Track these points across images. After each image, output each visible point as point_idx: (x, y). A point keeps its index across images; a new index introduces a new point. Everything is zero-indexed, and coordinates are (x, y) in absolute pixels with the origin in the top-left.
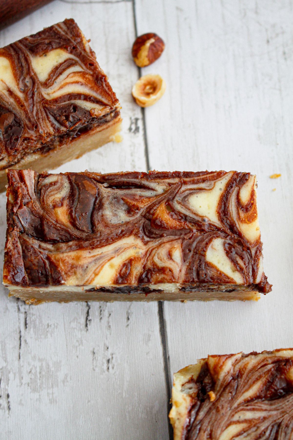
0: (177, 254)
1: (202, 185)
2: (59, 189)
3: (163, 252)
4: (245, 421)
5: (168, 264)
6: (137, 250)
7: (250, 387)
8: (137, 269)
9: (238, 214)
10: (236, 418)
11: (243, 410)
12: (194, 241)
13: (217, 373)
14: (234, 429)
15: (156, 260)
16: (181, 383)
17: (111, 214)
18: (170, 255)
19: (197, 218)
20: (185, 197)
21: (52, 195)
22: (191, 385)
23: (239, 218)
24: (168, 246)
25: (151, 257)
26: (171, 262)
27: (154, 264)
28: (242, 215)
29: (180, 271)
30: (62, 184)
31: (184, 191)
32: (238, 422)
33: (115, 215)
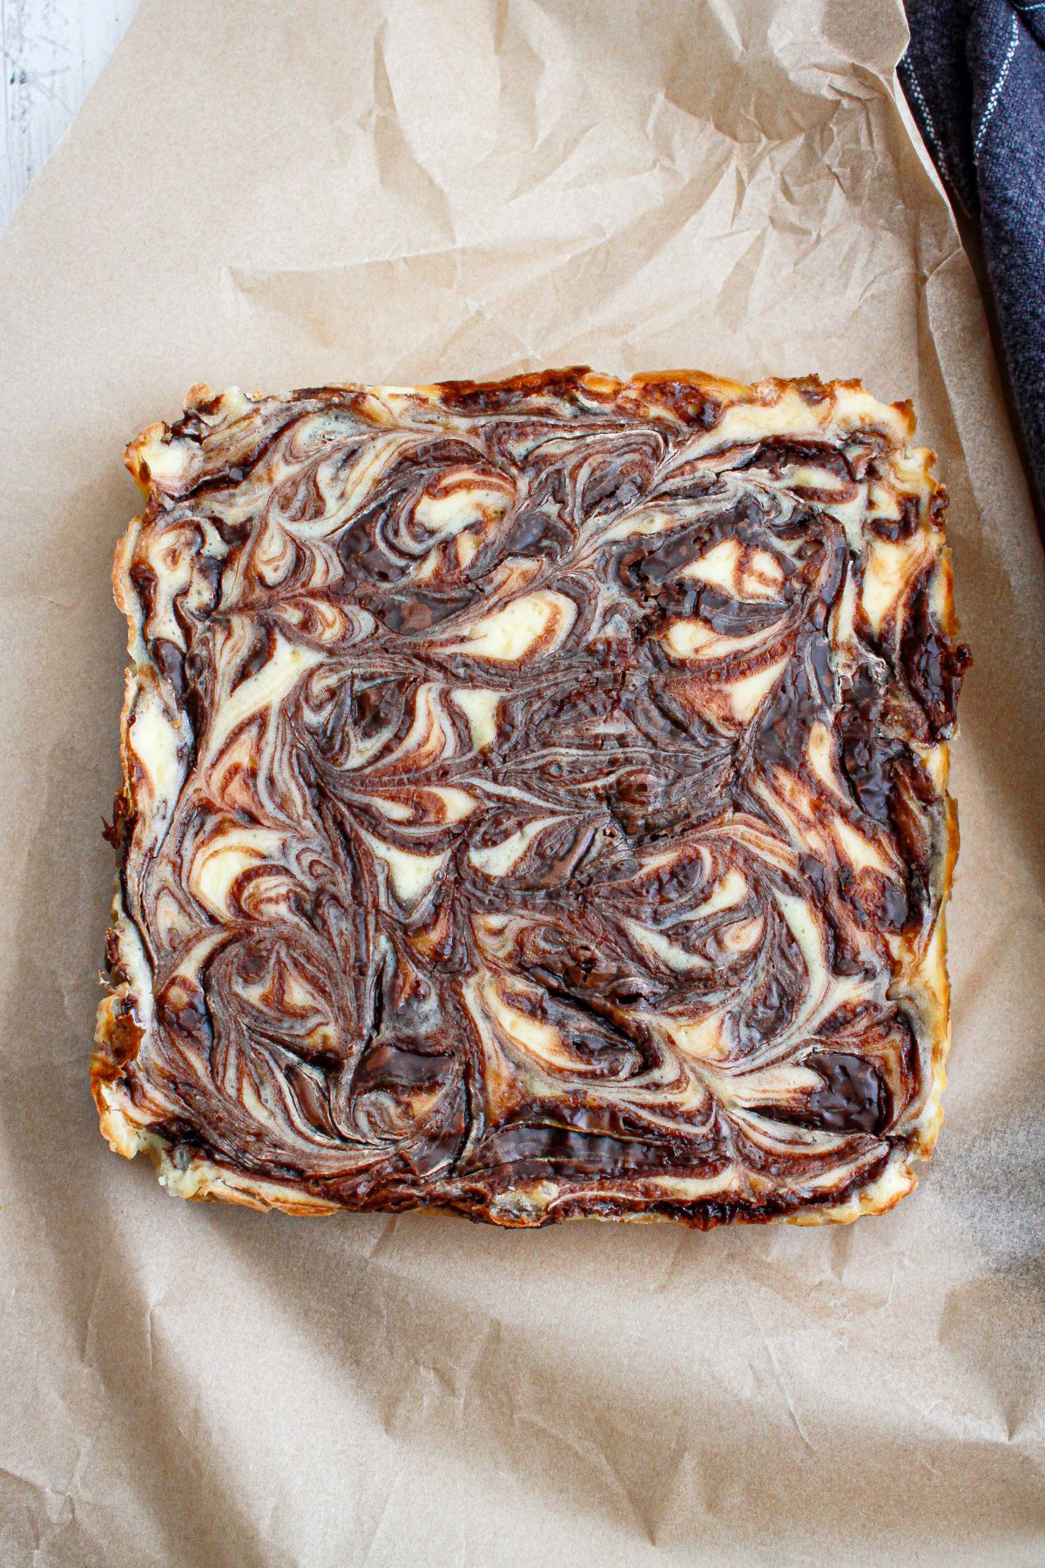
0: (495, 921)
1: (381, 878)
2: (381, 1109)
3: (489, 943)
4: (239, 1080)
5: (510, 935)
6: (486, 982)
7: (189, 1065)
8: (519, 985)
9: (429, 824)
10: (232, 1092)
11: (223, 1081)
12: (474, 895)
13: (164, 1113)
14: (249, 1099)
15: (502, 954)
16: (172, 1169)
17: (425, 1025)
18: (499, 932)
19: (434, 888)
20: (400, 905)
21: (391, 1121)
22: (177, 1154)
23: (438, 823)
24: (481, 935)
25: (500, 963)
26: (507, 931)
27: (509, 957)
28: (431, 818)
29: (522, 917)
30: (373, 1104)
31: (390, 908)
32: (239, 1090)
33: (426, 1018)
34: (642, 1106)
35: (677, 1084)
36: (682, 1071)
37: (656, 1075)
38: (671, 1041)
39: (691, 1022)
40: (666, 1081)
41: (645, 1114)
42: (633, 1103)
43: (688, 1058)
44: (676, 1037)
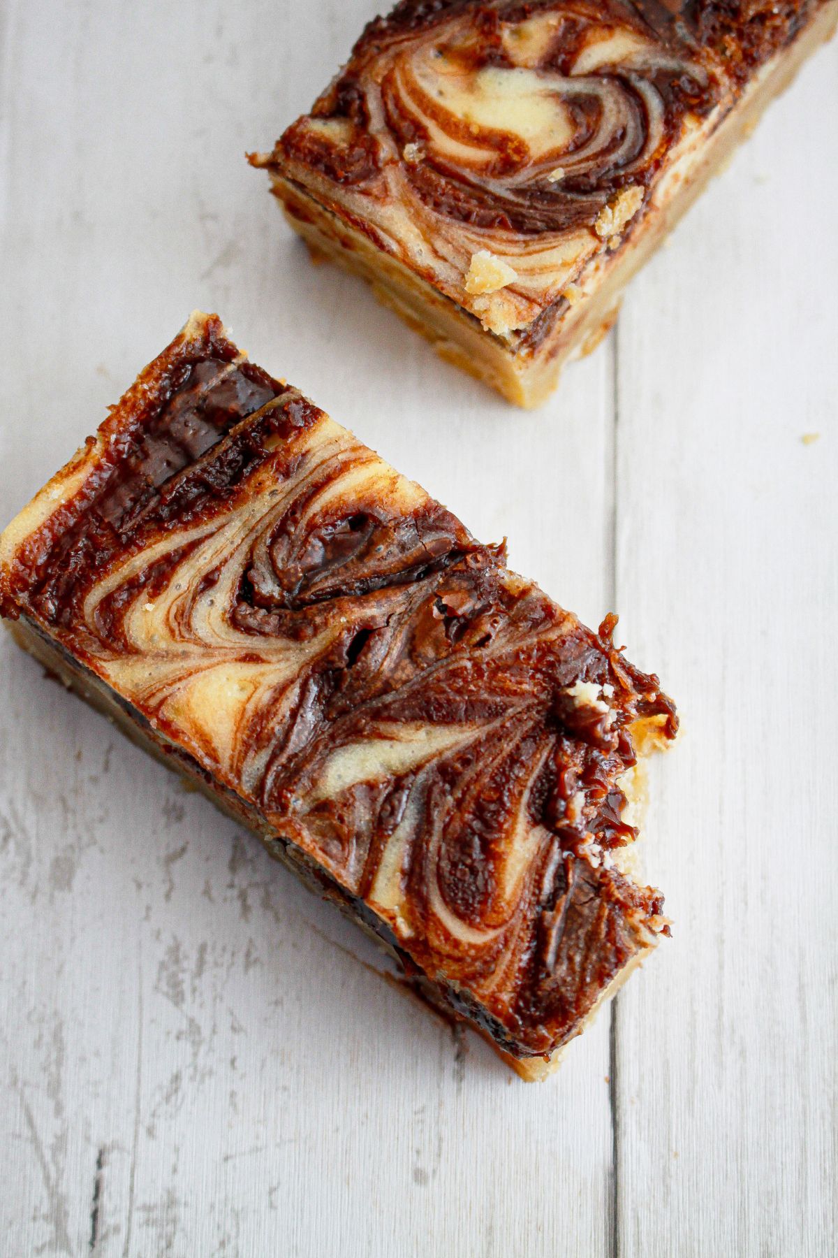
34: (194, 545)
35: (182, 619)
36: (198, 641)
37: (223, 596)
38: (251, 658)
39: (250, 707)
40: (202, 605)
41: (178, 540)
42: (211, 535)
43: (205, 662)
44: (250, 670)
